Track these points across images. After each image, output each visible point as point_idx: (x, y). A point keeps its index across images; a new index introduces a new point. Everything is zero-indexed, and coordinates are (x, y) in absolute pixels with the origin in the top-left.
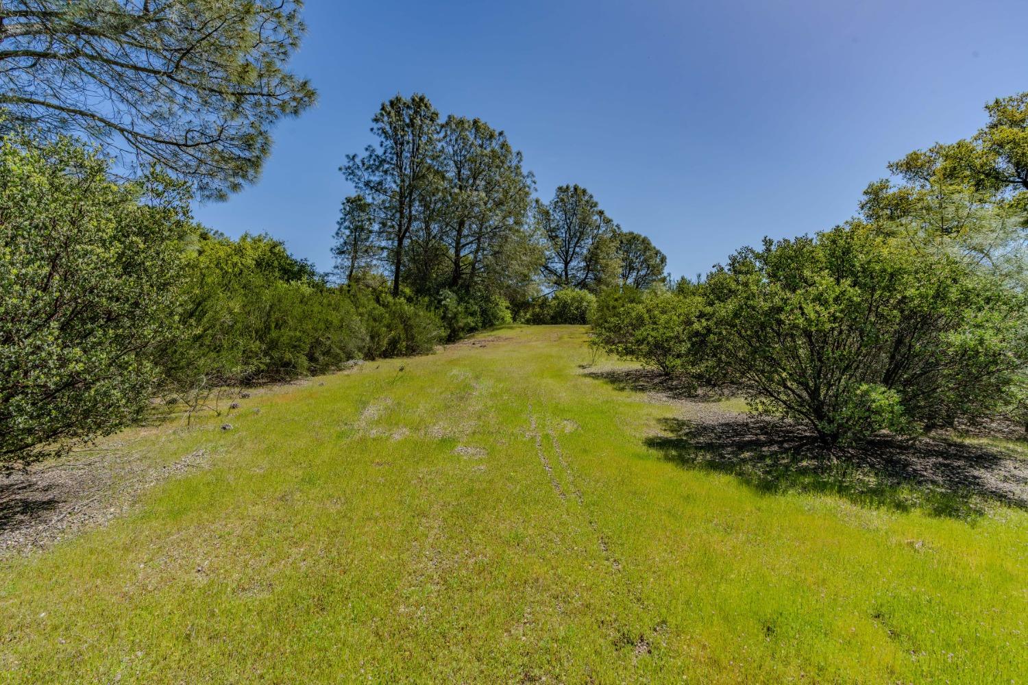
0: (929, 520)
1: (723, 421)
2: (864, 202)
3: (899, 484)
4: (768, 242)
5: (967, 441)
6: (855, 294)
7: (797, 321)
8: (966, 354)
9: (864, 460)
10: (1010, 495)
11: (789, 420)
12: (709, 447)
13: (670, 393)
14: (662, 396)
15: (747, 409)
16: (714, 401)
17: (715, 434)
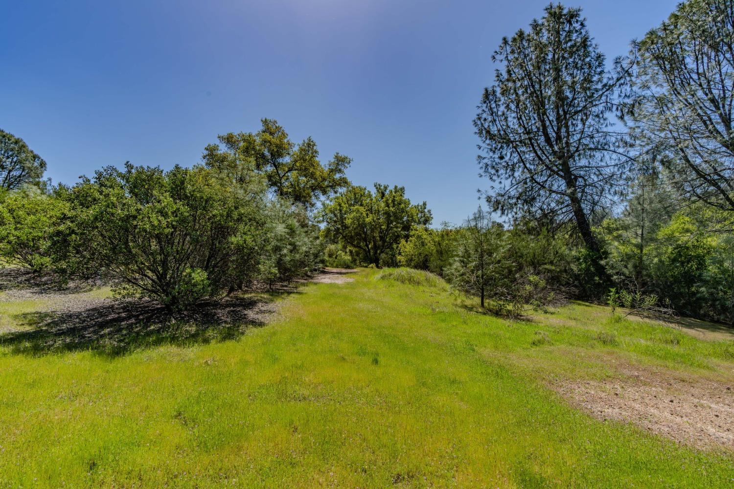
0: (219, 345)
1: (91, 307)
2: (205, 155)
3: (208, 327)
4: (129, 166)
5: (246, 296)
6: (185, 210)
7: (145, 226)
8: (239, 249)
9: (192, 317)
10: (257, 321)
11: (147, 299)
12: (72, 331)
13: (36, 289)
14: (26, 293)
15: (111, 294)
16: (84, 292)
17: (80, 319)
